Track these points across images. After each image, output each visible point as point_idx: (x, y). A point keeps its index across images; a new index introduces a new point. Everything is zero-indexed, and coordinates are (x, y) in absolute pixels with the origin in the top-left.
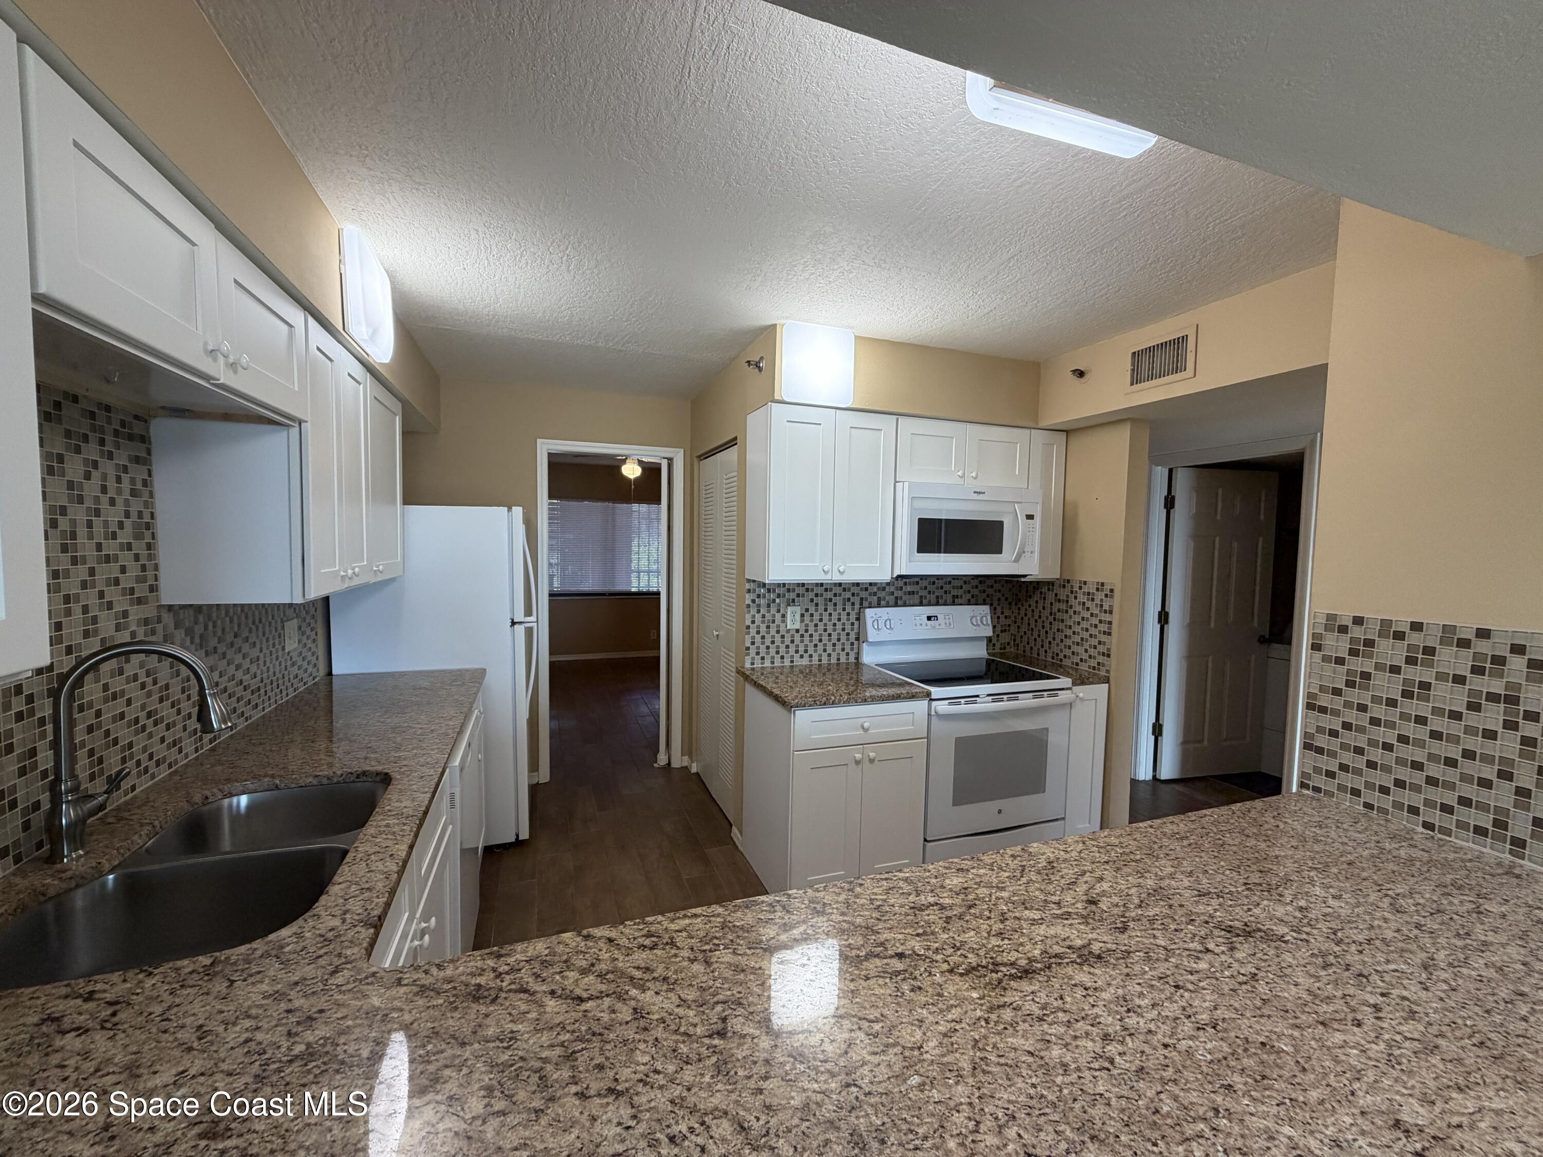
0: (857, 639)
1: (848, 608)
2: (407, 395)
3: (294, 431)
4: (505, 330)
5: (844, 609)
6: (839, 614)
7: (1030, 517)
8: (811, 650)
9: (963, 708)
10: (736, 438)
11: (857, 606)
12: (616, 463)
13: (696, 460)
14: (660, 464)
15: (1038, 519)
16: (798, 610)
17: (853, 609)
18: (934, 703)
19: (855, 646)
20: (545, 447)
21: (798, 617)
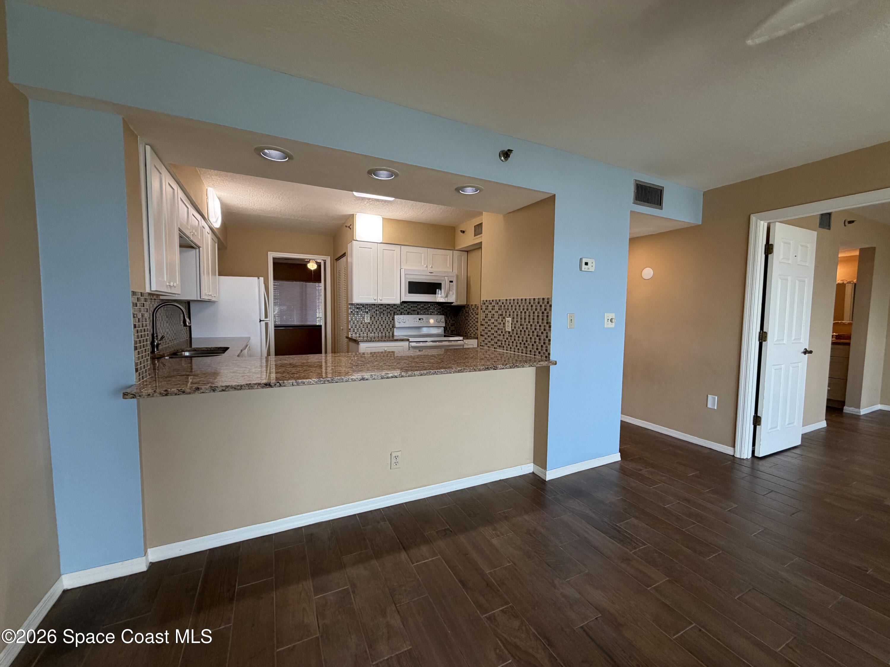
0: (393, 327)
1: (389, 315)
2: (219, 236)
3: (198, 250)
4: (256, 213)
5: (387, 316)
6: (386, 318)
7: (451, 282)
8: (375, 330)
9: (421, 344)
10: (345, 253)
11: (392, 315)
12: (305, 263)
13: (335, 261)
14: (320, 263)
15: (454, 283)
16: (369, 315)
17: (391, 316)
18: (410, 343)
19: (392, 330)
20: (271, 255)
21: (369, 318)
